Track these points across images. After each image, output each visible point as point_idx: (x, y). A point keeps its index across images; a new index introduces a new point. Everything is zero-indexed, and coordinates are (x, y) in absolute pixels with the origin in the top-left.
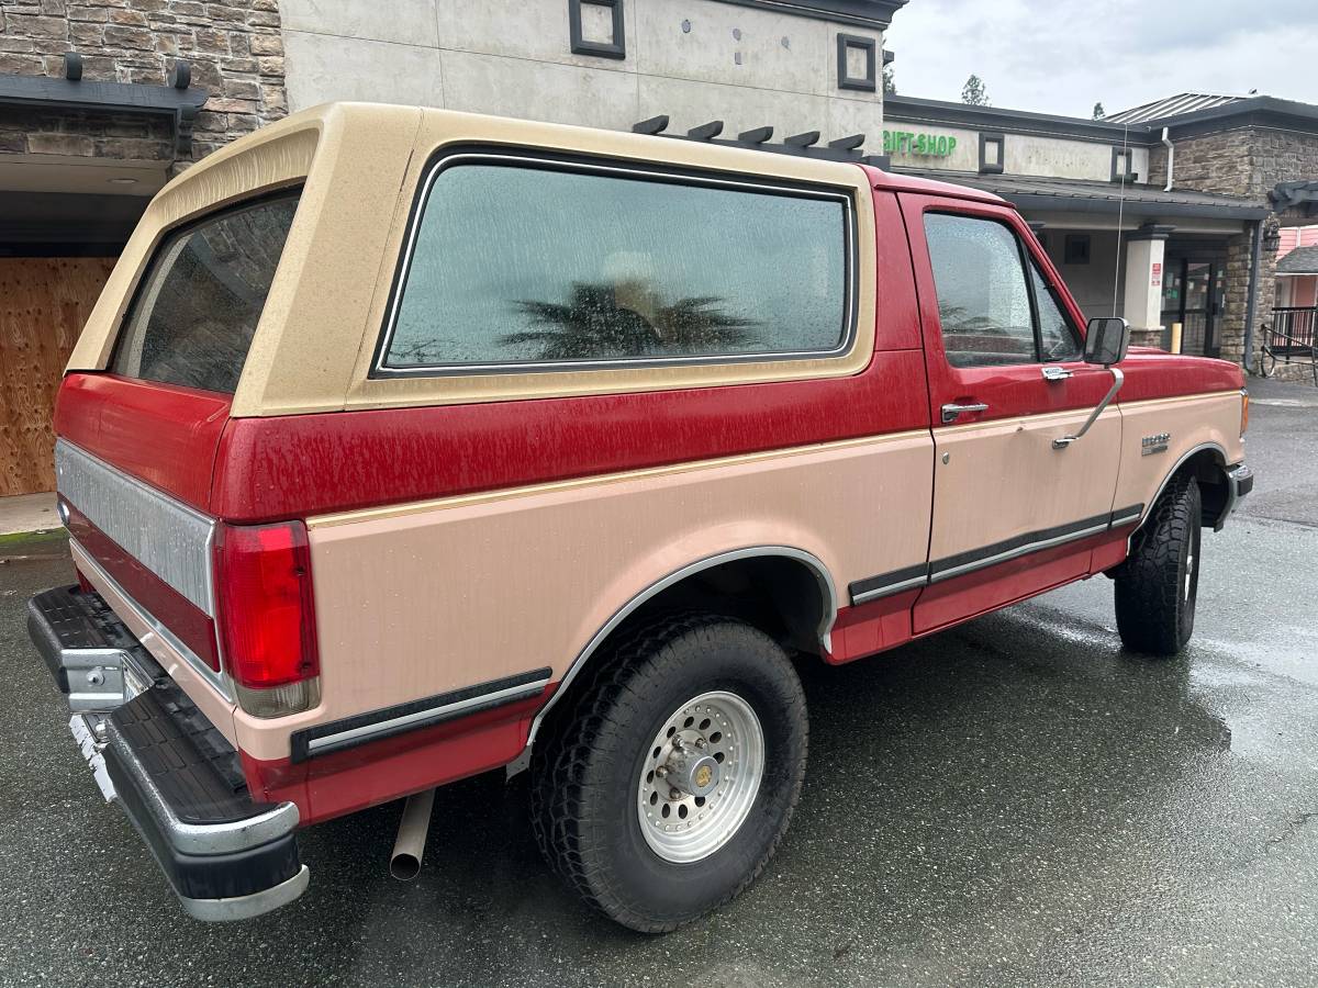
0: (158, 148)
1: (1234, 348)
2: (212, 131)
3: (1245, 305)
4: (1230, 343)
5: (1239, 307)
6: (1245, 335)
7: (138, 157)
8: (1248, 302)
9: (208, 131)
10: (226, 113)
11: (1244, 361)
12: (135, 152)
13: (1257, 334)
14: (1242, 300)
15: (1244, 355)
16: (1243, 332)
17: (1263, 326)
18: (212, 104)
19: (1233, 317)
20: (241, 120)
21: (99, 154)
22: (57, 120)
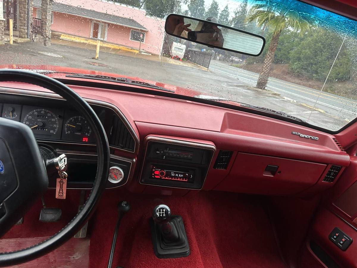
1: (23, 30)
3: (26, 15)
4: (22, 28)
5: (24, 16)
6: (27, 26)
8: (27, 14)
11: (27, 35)
13: (30, 26)
14: (25, 13)
15: (27, 33)
16: (26, 25)
17: (31, 24)
19: (23, 19)
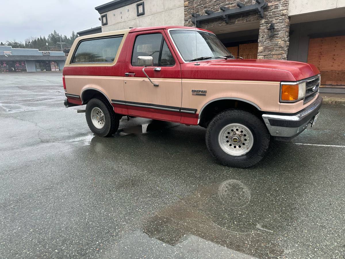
0: (257, 17)
2: (269, 11)
7: (253, 20)
9: (268, 11)
10: (273, 6)
12: (253, 19)
18: (269, 4)
20: (275, 6)
21: (247, 21)
22: (241, 16)
